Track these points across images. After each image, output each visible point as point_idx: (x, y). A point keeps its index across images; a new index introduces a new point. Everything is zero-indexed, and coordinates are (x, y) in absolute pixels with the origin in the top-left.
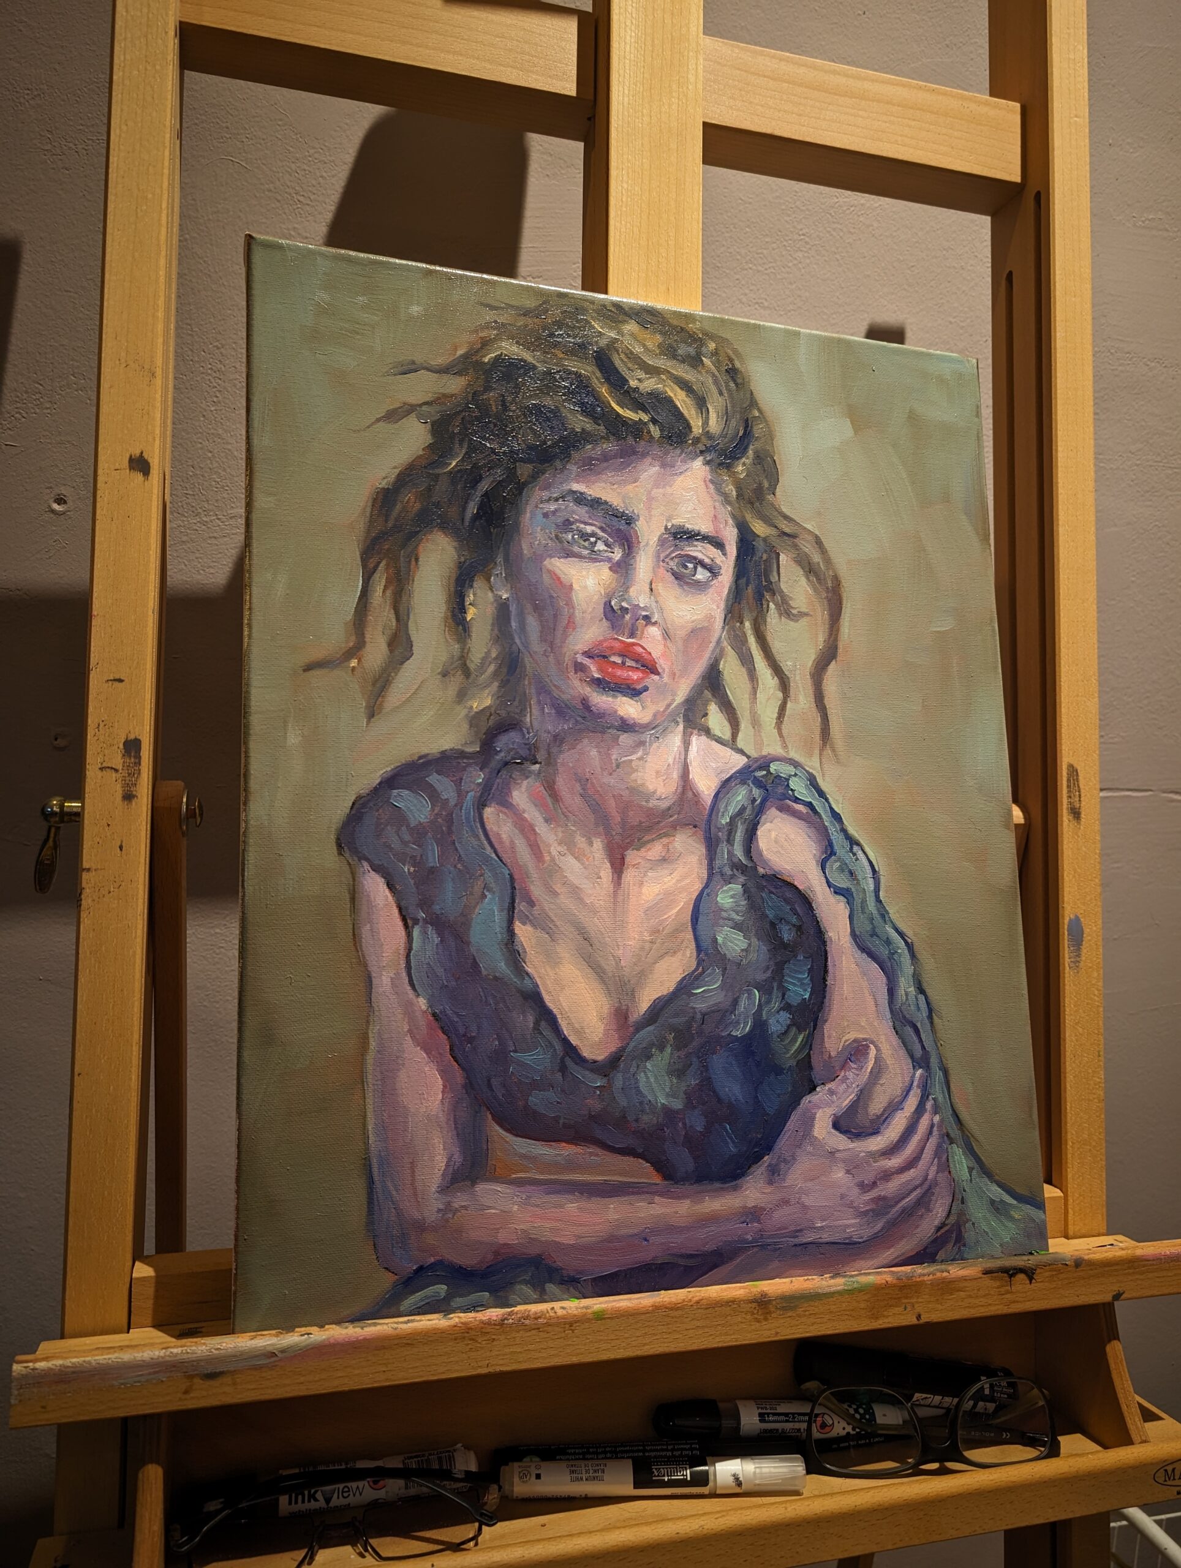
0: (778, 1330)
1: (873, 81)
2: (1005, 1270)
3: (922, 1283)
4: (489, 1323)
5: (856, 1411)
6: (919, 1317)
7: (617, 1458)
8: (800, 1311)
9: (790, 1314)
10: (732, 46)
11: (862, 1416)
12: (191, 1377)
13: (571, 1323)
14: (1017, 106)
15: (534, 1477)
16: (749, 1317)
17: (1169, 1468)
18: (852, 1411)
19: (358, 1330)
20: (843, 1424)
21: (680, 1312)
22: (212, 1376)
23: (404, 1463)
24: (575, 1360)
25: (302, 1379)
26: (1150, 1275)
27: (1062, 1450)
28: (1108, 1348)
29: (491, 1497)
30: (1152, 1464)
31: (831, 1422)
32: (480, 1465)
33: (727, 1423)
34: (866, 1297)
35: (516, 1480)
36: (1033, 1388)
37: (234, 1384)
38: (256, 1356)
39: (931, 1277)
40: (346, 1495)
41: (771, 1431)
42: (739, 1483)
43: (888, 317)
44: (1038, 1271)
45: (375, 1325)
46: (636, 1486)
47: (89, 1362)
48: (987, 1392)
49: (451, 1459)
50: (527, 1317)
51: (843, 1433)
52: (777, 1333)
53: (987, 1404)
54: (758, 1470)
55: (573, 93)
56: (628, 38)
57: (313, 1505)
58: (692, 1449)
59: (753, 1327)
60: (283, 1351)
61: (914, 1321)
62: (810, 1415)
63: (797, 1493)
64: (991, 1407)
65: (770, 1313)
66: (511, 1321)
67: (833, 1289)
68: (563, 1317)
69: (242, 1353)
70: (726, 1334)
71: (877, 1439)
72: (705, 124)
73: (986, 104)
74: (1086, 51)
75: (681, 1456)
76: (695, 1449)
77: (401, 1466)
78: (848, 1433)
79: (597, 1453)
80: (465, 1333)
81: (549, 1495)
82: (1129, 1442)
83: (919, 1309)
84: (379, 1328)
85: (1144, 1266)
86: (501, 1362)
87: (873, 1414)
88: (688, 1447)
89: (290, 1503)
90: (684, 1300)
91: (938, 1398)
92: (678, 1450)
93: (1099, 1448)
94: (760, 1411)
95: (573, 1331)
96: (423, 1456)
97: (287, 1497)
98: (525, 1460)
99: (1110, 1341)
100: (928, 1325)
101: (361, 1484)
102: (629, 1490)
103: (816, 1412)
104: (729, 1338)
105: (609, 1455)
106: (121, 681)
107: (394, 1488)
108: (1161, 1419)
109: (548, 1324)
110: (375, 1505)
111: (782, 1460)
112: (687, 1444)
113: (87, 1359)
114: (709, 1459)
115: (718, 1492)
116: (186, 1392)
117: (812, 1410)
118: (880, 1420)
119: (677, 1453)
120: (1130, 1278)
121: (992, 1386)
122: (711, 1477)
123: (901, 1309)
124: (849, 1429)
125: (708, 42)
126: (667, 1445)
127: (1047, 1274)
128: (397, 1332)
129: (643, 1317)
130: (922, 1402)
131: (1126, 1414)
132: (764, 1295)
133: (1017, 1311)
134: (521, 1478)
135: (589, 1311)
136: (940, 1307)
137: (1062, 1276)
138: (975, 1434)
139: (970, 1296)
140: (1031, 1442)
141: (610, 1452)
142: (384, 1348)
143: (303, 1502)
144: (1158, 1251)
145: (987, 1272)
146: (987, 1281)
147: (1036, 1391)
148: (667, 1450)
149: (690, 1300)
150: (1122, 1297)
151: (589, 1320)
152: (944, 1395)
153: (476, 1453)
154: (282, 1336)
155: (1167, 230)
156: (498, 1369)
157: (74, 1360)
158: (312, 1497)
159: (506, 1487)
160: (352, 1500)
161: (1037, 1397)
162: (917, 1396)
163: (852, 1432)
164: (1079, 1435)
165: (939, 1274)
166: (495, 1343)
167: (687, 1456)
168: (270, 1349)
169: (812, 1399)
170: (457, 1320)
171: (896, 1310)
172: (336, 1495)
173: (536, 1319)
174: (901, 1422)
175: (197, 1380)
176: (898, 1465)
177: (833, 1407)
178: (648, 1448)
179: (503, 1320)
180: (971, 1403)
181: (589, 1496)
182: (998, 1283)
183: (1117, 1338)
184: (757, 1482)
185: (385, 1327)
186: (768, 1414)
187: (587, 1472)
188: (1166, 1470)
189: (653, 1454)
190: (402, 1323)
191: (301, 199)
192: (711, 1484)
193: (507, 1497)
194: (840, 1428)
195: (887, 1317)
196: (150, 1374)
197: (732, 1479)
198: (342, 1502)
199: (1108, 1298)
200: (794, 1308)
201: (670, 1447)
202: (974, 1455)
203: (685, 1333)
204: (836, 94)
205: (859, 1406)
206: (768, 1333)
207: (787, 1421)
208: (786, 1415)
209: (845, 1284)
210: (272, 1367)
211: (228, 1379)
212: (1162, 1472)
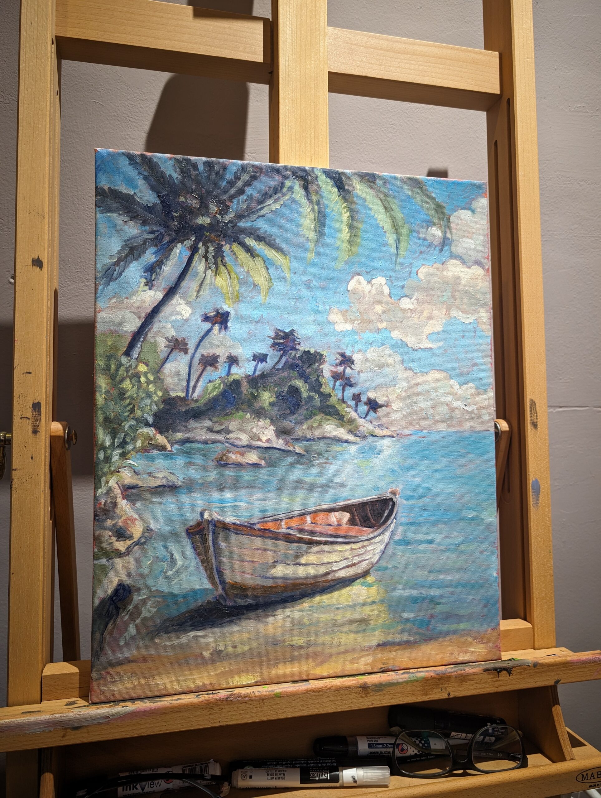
0: (373, 702)
1: (419, 45)
2: (495, 669)
3: (451, 676)
4: (220, 700)
5: (420, 742)
6: (449, 694)
7: (293, 767)
8: (385, 692)
9: (379, 693)
10: (343, 31)
11: (423, 745)
12: (66, 729)
13: (263, 700)
14: (497, 54)
15: (248, 778)
16: (357, 695)
17: (585, 774)
18: (418, 742)
19: (152, 704)
20: (413, 749)
21: (321, 693)
22: (77, 728)
23: (183, 770)
24: (265, 718)
25: (123, 730)
26: (575, 671)
27: (530, 763)
28: (553, 709)
29: (225, 788)
30: (575, 771)
31: (406, 748)
32: (223, 771)
33: (351, 748)
34: (420, 684)
35: (239, 778)
36: (512, 731)
37: (88, 732)
38: (99, 718)
39: (455, 673)
40: (152, 786)
41: (375, 753)
42: (355, 781)
43: (438, 165)
44: (514, 669)
45: (161, 701)
46: (302, 782)
47: (14, 722)
48: (490, 731)
49: (207, 767)
50: (240, 697)
51: (413, 754)
52: (373, 704)
53: (491, 738)
54: (365, 774)
55: (261, 60)
56: (288, 31)
57: (135, 791)
58: (332, 763)
59: (360, 701)
60: (113, 715)
61: (447, 696)
62: (394, 744)
63: (386, 786)
64: (493, 739)
65: (368, 693)
66: (231, 699)
67: (402, 680)
68: (259, 696)
69: (92, 717)
70: (345, 704)
71: (431, 757)
72: (329, 73)
73: (480, 53)
74: (532, 23)
75: (326, 766)
76: (334, 762)
77: (181, 772)
78: (416, 754)
79: (282, 764)
80: (207, 705)
81: (257, 787)
82: (564, 759)
83: (449, 690)
84: (162, 703)
85: (572, 666)
86: (226, 720)
87: (429, 744)
88: (330, 761)
89: (123, 790)
90: (323, 687)
91: (464, 735)
92: (325, 763)
93: (549, 762)
94: (369, 742)
95: (264, 703)
96: (193, 766)
97: (121, 788)
98: (246, 768)
99: (554, 705)
100: (455, 699)
101: (160, 781)
102: (298, 784)
103: (398, 742)
104: (347, 706)
105: (289, 765)
106: (30, 373)
107: (176, 784)
108: (585, 745)
109: (251, 700)
110: (167, 791)
111: (378, 769)
112: (329, 760)
113: (13, 720)
114: (340, 768)
115: (344, 785)
116: (63, 737)
117: (396, 741)
118: (433, 746)
119: (324, 765)
120: (564, 672)
121: (493, 729)
122: (341, 778)
123: (440, 690)
124: (416, 752)
125: (330, 29)
126: (319, 760)
127: (518, 671)
128: (172, 705)
129: (301, 696)
130: (456, 737)
131: (562, 744)
132: (365, 684)
133: (502, 690)
134: (242, 778)
135: (273, 693)
136: (460, 689)
137: (526, 672)
138: (483, 754)
139: (477, 683)
140: (513, 759)
141: (290, 764)
142: (165, 713)
143: (130, 790)
144: (579, 658)
145: (486, 670)
146: (486, 675)
147: (515, 732)
148: (319, 763)
149: (326, 687)
150: (561, 682)
151: (272, 698)
152: (467, 733)
153: (220, 764)
154: (112, 708)
155: (587, 112)
156: (225, 724)
157: (6, 720)
158: (135, 787)
159: (234, 783)
160: (156, 789)
161: (515, 735)
162: (453, 734)
163: (418, 753)
164: (540, 755)
165: (459, 672)
166: (223, 710)
167: (329, 766)
168: (106, 714)
169: (396, 736)
170: (203, 698)
171: (437, 691)
172: (147, 786)
173: (244, 697)
174: (444, 748)
175: (68, 730)
176: (441, 771)
177: (407, 740)
178: (310, 762)
179: (227, 698)
180: (482, 737)
181: (277, 787)
182: (492, 676)
183: (558, 703)
184: (365, 780)
185: (166, 702)
186: (373, 744)
187: (276, 775)
188: (583, 775)
189: (312, 765)
190: (175, 700)
191: (131, 119)
192: (341, 781)
193: (235, 787)
194: (411, 751)
195: (432, 694)
196: (45, 727)
197: (351, 779)
198: (151, 790)
199: (552, 683)
200: (382, 690)
201: (321, 761)
202: (481, 766)
203: (324, 704)
204: (399, 53)
205: (422, 740)
206: (368, 703)
207: (384, 748)
208: (383, 744)
209: (409, 678)
210: (107, 723)
211: (84, 730)
212: (581, 776)
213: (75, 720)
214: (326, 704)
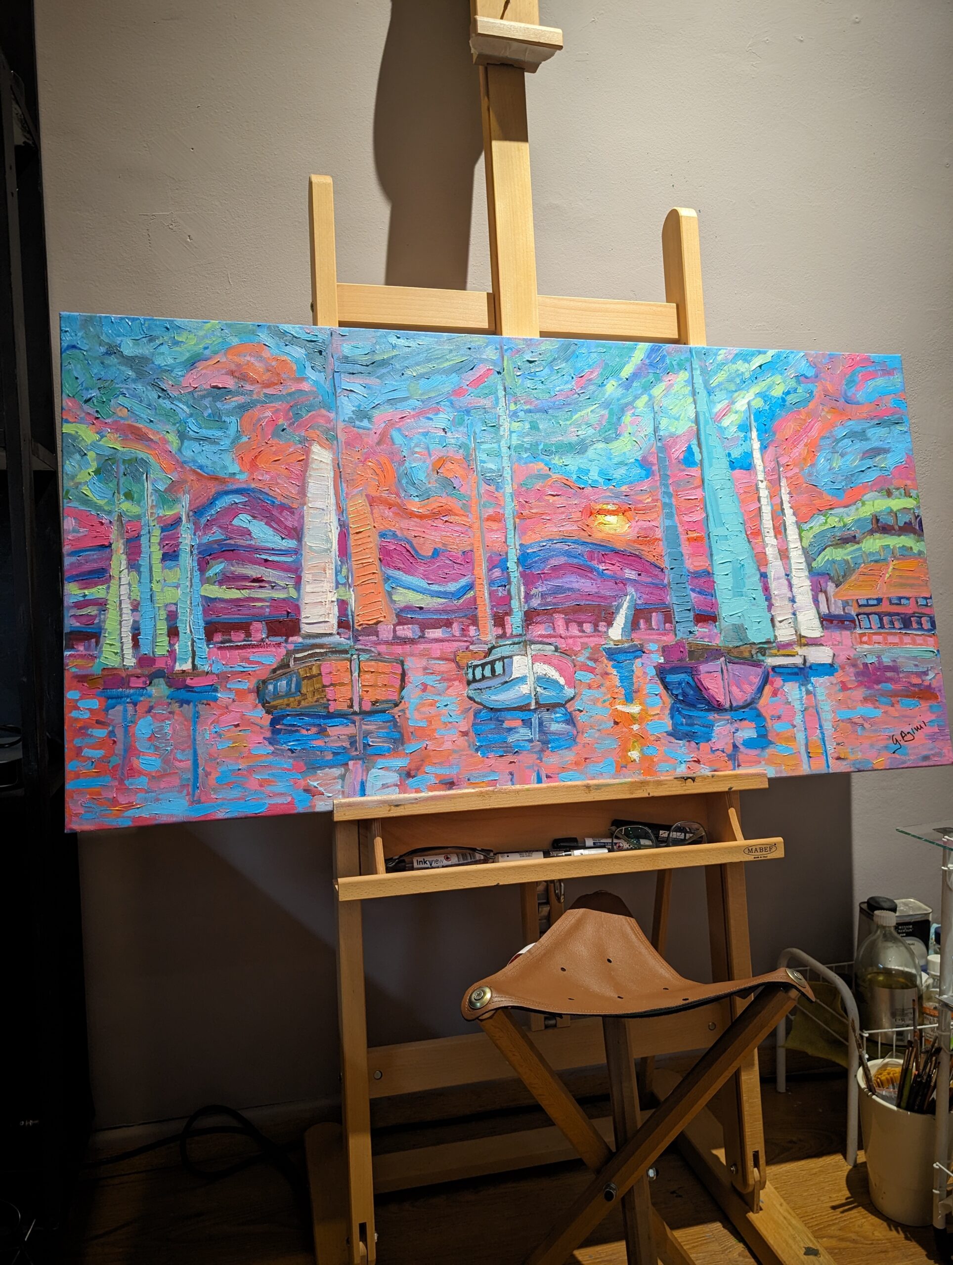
2: (683, 778)
3: (650, 781)
4: (489, 791)
6: (649, 794)
7: (537, 851)
8: (602, 791)
9: (598, 791)
10: (550, 297)
12: (390, 806)
13: (517, 792)
14: (675, 305)
16: (583, 792)
17: (750, 848)
21: (557, 790)
22: (397, 806)
24: (520, 805)
25: (427, 807)
26: (744, 781)
28: (729, 811)
30: (743, 846)
34: (627, 786)
37: (404, 808)
38: (412, 798)
39: (653, 779)
40: (437, 862)
44: (696, 778)
52: (594, 798)
54: (590, 852)
55: (487, 327)
57: (426, 865)
58: (566, 849)
61: (647, 796)
62: (612, 843)
72: (540, 332)
73: (663, 306)
75: (562, 850)
80: (481, 794)
83: (649, 791)
85: (741, 778)
88: (564, 848)
89: (418, 864)
94: (594, 841)
95: (519, 794)
97: (416, 862)
99: (730, 808)
100: (653, 797)
101: (442, 859)
109: (509, 792)
111: (599, 850)
114: (572, 850)
116: (389, 811)
120: (735, 782)
122: (571, 856)
123: (642, 791)
125: (540, 298)
126: (557, 849)
127: (700, 779)
129: (543, 790)
132: (588, 784)
133: (688, 792)
136: (657, 791)
137: (705, 779)
139: (669, 787)
143: (422, 864)
145: (673, 778)
146: (676, 782)
151: (524, 791)
156: (494, 807)
158: (425, 862)
160: (439, 864)
165: (656, 779)
168: (415, 798)
171: (640, 791)
172: (433, 862)
177: (623, 839)
178: (548, 850)
182: (680, 783)
183: (733, 807)
186: (596, 839)
189: (551, 851)
195: (636, 793)
197: (580, 854)
198: (436, 865)
199: (726, 789)
200: (600, 789)
201: (559, 849)
208: (604, 843)
209: (619, 781)
210: (417, 803)
211: (402, 807)
212: (747, 850)
213: (396, 800)
214: (562, 797)
